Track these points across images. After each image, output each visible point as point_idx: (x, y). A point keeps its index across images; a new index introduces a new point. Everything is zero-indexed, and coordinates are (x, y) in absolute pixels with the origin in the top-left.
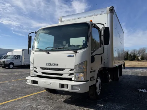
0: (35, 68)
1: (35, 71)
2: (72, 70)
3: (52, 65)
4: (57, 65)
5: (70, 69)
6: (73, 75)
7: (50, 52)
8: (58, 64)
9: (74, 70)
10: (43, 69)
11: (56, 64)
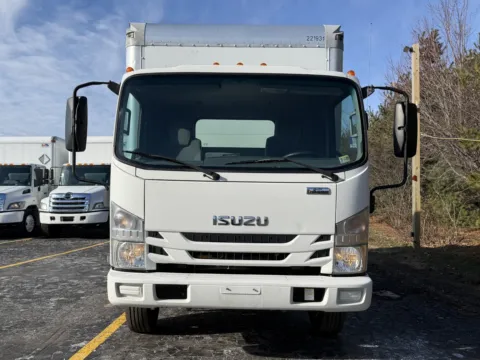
0: (155, 234)
1: (153, 249)
2: (323, 238)
3: (239, 224)
4: (263, 222)
5: (316, 237)
6: (327, 255)
7: (222, 174)
8: (266, 221)
9: (332, 237)
10: (194, 240)
11: (259, 220)
